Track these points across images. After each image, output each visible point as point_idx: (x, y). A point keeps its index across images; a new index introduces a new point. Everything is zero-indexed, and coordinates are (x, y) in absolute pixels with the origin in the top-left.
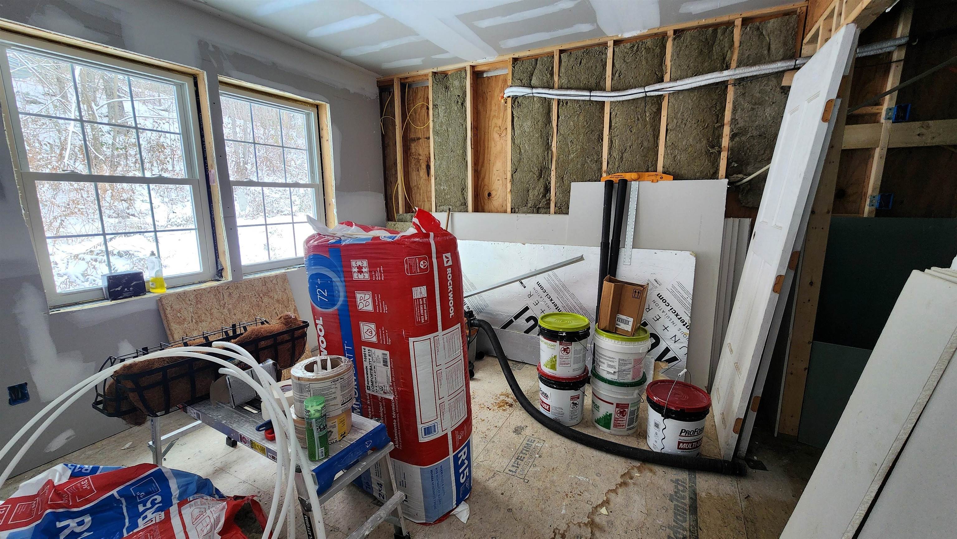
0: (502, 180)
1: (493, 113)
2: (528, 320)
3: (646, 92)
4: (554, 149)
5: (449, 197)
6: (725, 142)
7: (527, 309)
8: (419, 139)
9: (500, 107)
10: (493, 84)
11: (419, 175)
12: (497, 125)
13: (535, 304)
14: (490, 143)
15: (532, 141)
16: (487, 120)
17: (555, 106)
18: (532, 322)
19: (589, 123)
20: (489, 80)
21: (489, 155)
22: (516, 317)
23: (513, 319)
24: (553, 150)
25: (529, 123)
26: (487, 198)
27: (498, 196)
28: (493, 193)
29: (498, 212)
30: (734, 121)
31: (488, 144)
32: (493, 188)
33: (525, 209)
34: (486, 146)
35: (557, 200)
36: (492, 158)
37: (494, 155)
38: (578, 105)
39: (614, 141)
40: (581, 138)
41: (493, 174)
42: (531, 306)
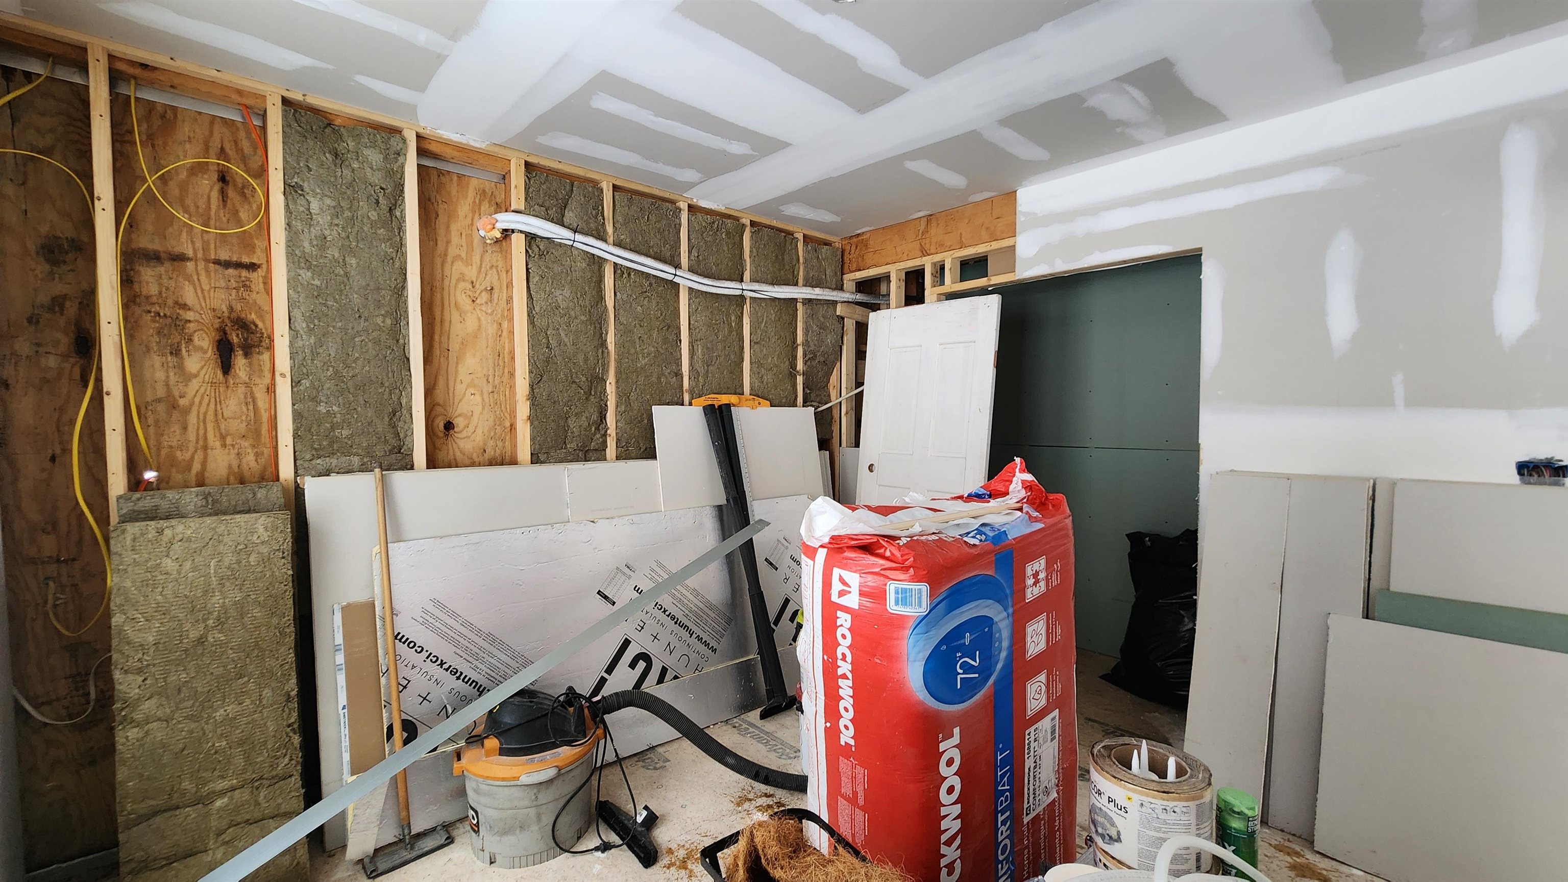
0: (482, 395)
1: (452, 251)
2: (633, 665)
3: (743, 290)
4: (611, 346)
5: (345, 433)
6: (800, 366)
7: (626, 643)
8: (181, 258)
9: (472, 242)
10: (454, 192)
11: (180, 367)
12: (466, 278)
13: (640, 629)
14: (446, 312)
15: (573, 327)
16: (438, 261)
17: (611, 275)
18: (642, 665)
19: (664, 314)
20: (441, 177)
21: (444, 339)
22: (610, 670)
23: (606, 676)
24: (610, 348)
25: (567, 293)
26: (441, 435)
27: (471, 429)
28: (459, 422)
29: (473, 464)
30: (806, 343)
31: (442, 315)
32: (459, 412)
33: (562, 453)
34: (438, 319)
35: (620, 435)
36: (454, 346)
37: (460, 340)
38: (648, 282)
39: (695, 347)
40: (655, 335)
41: (458, 381)
42: (633, 635)
